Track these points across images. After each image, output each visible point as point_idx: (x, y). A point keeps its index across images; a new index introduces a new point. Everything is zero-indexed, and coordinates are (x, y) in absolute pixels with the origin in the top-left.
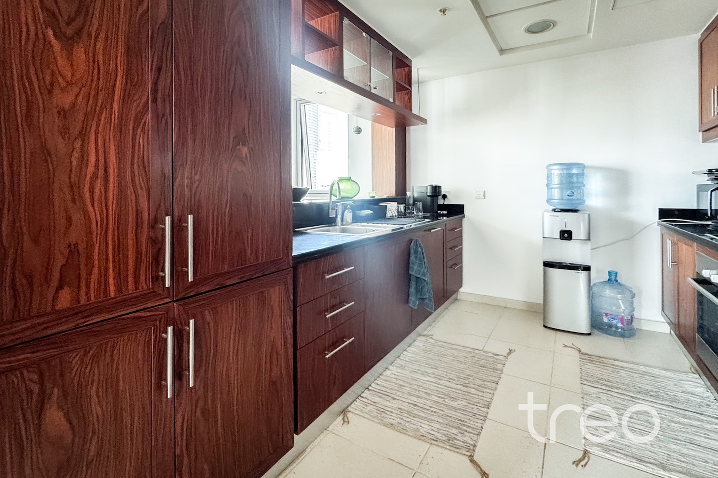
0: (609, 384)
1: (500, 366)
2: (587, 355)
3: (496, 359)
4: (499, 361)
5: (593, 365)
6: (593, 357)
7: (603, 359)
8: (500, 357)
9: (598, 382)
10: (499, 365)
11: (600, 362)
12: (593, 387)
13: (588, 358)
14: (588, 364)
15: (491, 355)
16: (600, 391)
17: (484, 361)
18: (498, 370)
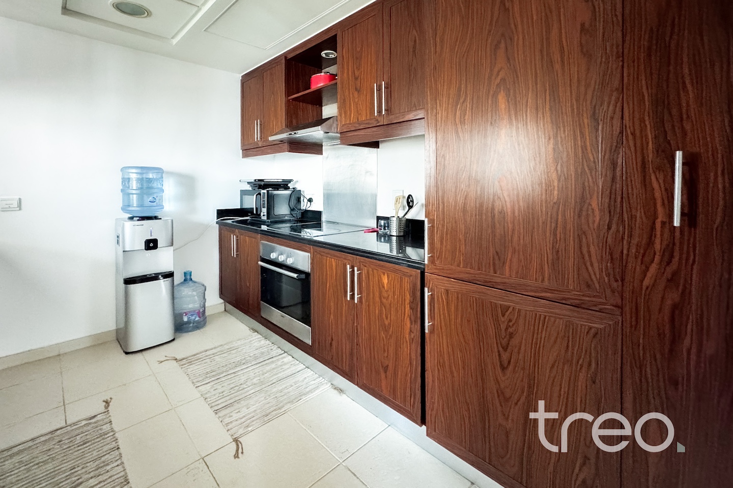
0: (214, 373)
1: (106, 428)
2: (184, 359)
3: (95, 423)
4: (101, 423)
5: (194, 365)
6: (190, 358)
7: (198, 356)
8: (99, 417)
9: (207, 377)
10: (104, 427)
11: (197, 360)
12: (206, 384)
13: (187, 362)
14: (190, 367)
15: (84, 423)
16: (213, 383)
17: (81, 436)
18: (108, 433)
